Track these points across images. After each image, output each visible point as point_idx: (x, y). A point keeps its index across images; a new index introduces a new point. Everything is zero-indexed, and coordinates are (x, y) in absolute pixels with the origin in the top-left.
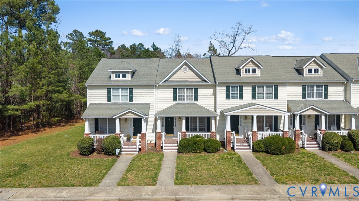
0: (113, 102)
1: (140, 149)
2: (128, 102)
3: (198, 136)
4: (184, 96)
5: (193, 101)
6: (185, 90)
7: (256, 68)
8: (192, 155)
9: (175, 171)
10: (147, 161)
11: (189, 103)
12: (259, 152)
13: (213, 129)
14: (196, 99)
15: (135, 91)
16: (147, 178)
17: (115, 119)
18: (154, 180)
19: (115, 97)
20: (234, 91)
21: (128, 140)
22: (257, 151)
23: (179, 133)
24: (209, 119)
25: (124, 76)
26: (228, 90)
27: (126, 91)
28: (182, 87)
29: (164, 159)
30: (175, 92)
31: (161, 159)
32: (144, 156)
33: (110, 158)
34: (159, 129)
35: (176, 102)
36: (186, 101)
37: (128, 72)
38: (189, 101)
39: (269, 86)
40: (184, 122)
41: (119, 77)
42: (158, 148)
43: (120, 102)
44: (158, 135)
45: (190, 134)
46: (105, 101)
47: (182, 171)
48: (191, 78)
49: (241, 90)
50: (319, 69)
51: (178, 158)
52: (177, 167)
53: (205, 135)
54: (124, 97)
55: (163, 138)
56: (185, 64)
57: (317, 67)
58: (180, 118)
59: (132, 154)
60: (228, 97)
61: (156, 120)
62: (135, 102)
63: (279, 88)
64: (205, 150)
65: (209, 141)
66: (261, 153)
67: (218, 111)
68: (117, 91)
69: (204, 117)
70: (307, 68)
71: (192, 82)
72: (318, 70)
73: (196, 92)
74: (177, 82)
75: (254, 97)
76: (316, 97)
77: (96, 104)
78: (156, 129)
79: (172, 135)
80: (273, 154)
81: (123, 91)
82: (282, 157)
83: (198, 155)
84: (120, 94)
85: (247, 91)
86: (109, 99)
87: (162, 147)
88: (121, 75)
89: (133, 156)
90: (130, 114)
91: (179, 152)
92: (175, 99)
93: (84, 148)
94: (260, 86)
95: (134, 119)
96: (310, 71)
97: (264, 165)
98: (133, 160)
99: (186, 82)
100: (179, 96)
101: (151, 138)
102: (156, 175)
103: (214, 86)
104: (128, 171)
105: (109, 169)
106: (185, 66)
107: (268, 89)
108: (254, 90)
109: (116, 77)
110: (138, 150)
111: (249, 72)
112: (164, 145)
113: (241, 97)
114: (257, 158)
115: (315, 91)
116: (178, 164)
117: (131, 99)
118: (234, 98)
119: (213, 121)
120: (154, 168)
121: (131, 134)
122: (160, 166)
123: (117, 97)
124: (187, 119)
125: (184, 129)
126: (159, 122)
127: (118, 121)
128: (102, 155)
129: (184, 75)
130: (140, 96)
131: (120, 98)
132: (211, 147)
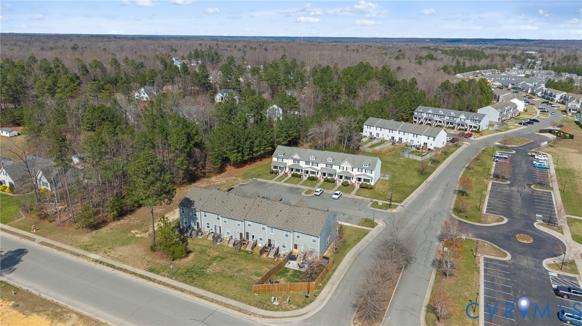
0: (278, 161)
2: (282, 162)
3: (297, 173)
4: (296, 162)
8: (295, 178)
9: (286, 180)
12: (309, 179)
15: (284, 159)
27: (282, 159)
29: (287, 177)
30: (294, 161)
33: (276, 175)
37: (283, 154)
38: (297, 164)
40: (294, 169)
45: (295, 172)
46: (276, 161)
48: (298, 157)
49: (309, 163)
56: (297, 153)
59: (281, 175)
61: (288, 168)
63: (319, 164)
64: (298, 177)
67: (303, 167)
69: (299, 169)
71: (298, 159)
74: (295, 158)
75: (312, 165)
77: (274, 161)
82: (311, 181)
91: (291, 176)
93: (271, 172)
95: (282, 167)
97: (303, 182)
101: (286, 172)
102: (282, 180)
103: (303, 161)
104: (278, 179)
105: (275, 178)
109: (280, 155)
110: (283, 174)
111: (312, 158)
112: (289, 174)
114: (307, 181)
116: (290, 179)
118: (307, 165)
119: (301, 170)
127: (279, 167)
128: (274, 174)
129: (296, 156)
130: (285, 161)
131: (280, 160)
132: (300, 176)
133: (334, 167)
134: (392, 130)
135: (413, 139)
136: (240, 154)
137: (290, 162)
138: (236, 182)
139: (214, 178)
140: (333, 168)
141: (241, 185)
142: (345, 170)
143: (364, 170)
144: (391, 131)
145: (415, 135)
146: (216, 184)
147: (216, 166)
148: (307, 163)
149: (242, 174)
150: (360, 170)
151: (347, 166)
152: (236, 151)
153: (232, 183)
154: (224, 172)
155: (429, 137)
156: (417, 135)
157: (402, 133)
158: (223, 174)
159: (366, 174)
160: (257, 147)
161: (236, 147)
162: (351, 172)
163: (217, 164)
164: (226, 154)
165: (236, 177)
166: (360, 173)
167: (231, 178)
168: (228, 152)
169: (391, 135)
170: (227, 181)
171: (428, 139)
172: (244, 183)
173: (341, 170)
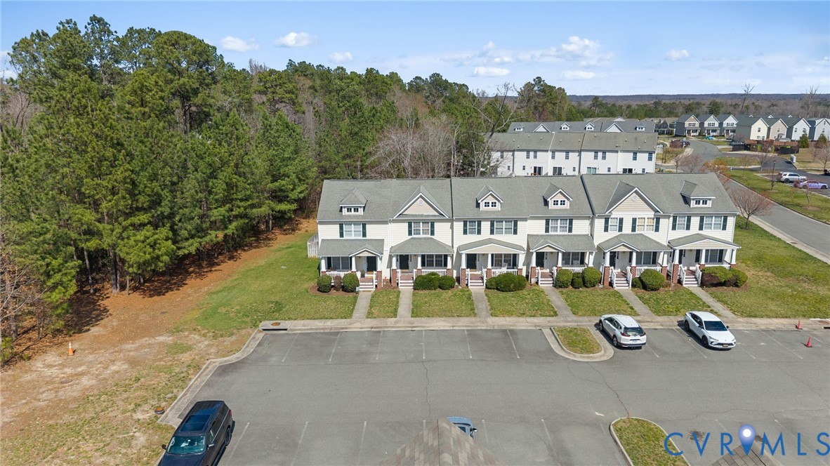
0: (345, 238)
1: (376, 286)
2: (361, 238)
3: (433, 274)
4: (419, 230)
5: (429, 236)
6: (421, 224)
7: (495, 201)
8: (427, 292)
9: (411, 307)
10: (385, 298)
11: (425, 238)
12: (491, 289)
13: (449, 266)
14: (432, 233)
15: (368, 226)
16: (388, 312)
17: (351, 258)
18: (394, 314)
19: (348, 233)
20: (472, 226)
21: (363, 276)
22: (489, 288)
23: (415, 270)
24: (446, 256)
25: (356, 210)
26: (465, 225)
27: (359, 226)
28: (417, 222)
29: (401, 296)
30: (410, 226)
31: (398, 296)
32: (381, 293)
33: (351, 295)
34: (394, 267)
35: (411, 237)
36: (422, 236)
37: (361, 207)
38: (425, 236)
39: (509, 221)
40: (420, 259)
41: (351, 211)
42: (394, 284)
43: (353, 238)
44: (394, 272)
45: (426, 271)
46: (337, 237)
47: (417, 307)
48: (426, 211)
49: (479, 225)
50: (566, 200)
51: (414, 294)
52: (413, 304)
53: (440, 272)
54: (357, 233)
55: (399, 275)
56: (421, 196)
57: (564, 199)
58: (416, 256)
59: (370, 291)
60: (465, 232)
61: (391, 257)
62: (368, 237)
63: (519, 223)
64: (440, 287)
65: (444, 278)
66: (492, 290)
67: (456, 246)
68: (349, 226)
69: (441, 255)
70: (553, 200)
71: (428, 216)
72: (564, 201)
73: (433, 226)
74: (413, 216)
75: (492, 232)
76: (560, 231)
77: (328, 240)
78: (391, 266)
79: (407, 271)
80: (503, 291)
81: (356, 226)
82: (510, 294)
83: (433, 292)
84: (353, 230)
85: (486, 226)
86: (342, 235)
87: (398, 284)
88: (353, 209)
89: (371, 293)
90: (366, 252)
91: (415, 289)
92: (410, 233)
93: (325, 286)
94: (499, 221)
95: (368, 258)
96: (556, 203)
97: (489, 302)
98: (373, 297)
99: (422, 216)
100: (414, 230)
101: (386, 274)
102: (396, 310)
103: (451, 221)
104: (371, 307)
105: (354, 305)
106: (420, 199)
107: (508, 224)
108: (492, 225)
109: (348, 211)
110: (374, 287)
111: (488, 206)
112: (400, 281)
113: (479, 232)
114: (486, 295)
115: (559, 225)
116: (414, 301)
117: (364, 235)
118: (472, 233)
119: (449, 258)
120: (393, 304)
121: (366, 270)
122: (398, 302)
123: (350, 233)
124: (423, 257)
125: (419, 266)
126: (394, 259)
127: (353, 259)
128: (341, 292)
129: (419, 208)
130: (374, 231)
131: (353, 233)
132: (445, 284)
133: (581, 227)
134: (535, 151)
135: (594, 164)
136: (164, 232)
137: (392, 236)
138: (186, 357)
139: (52, 357)
140: (574, 232)
141: (224, 370)
142: (627, 229)
143: (695, 221)
144: (532, 154)
145: (600, 154)
146: (71, 392)
147: (56, 296)
148: (471, 225)
149: (196, 314)
150: (681, 221)
151: (637, 215)
152: (143, 218)
153: (168, 369)
154: (98, 318)
155: (635, 153)
156: (604, 152)
157: (560, 156)
158: (95, 330)
159: (705, 232)
160: (224, 202)
161: (143, 200)
162: (651, 234)
163: (61, 283)
164: (98, 234)
165: (172, 333)
166: (681, 233)
167: (146, 340)
168: (104, 227)
169: (531, 163)
170: (133, 363)
171: (635, 158)
172: (233, 358)
173: (613, 233)
